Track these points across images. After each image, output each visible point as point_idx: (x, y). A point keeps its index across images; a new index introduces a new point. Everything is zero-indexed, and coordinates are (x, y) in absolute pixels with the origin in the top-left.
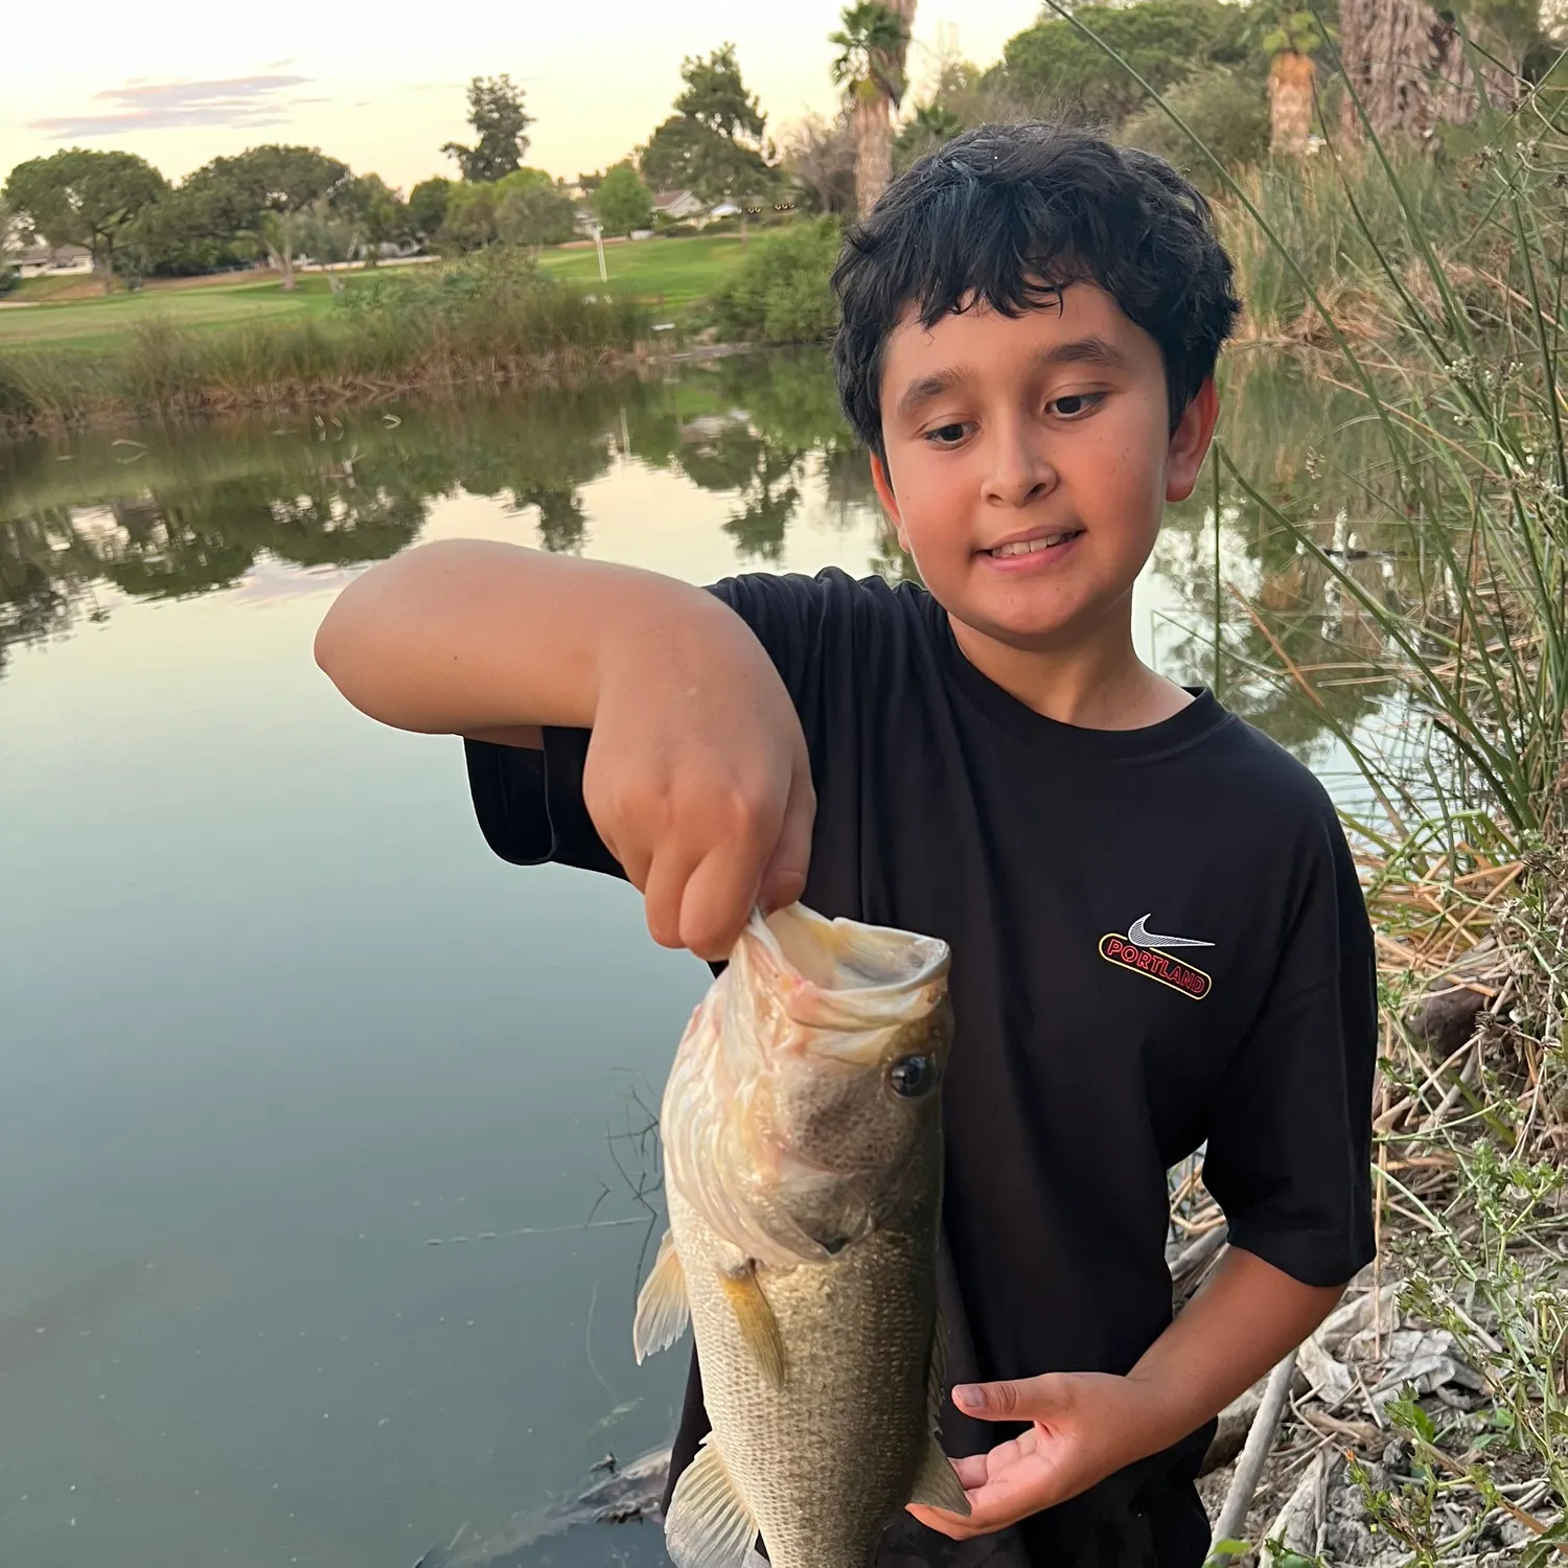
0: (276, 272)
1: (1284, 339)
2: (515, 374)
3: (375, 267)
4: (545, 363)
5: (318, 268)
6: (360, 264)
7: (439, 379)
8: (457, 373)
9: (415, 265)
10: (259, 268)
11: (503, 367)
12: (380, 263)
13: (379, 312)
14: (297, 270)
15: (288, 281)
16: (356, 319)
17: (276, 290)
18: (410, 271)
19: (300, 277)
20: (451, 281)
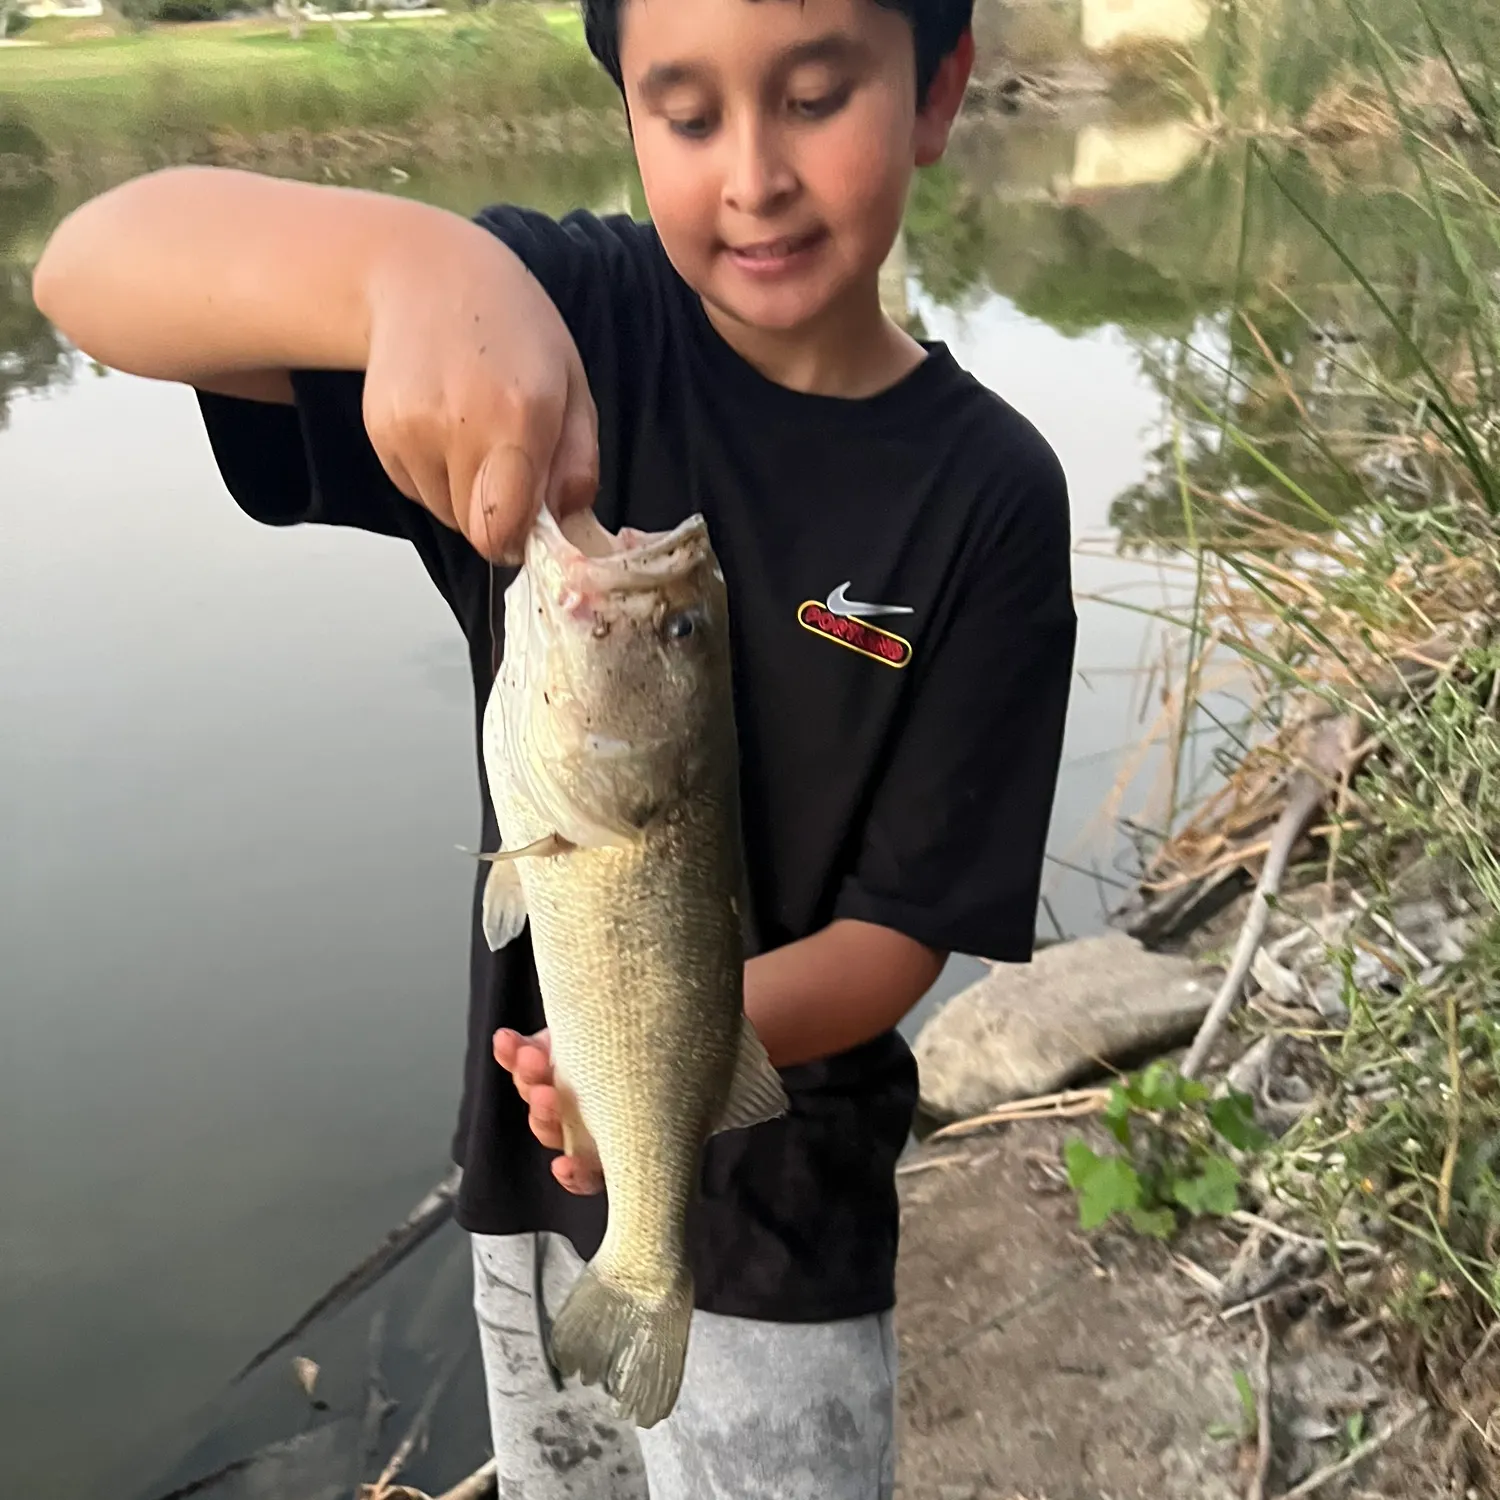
0: (285, 20)
1: (1293, 132)
2: (521, 134)
3: (384, 20)
4: (549, 125)
5: (325, 18)
6: (366, 15)
7: (444, 135)
8: (465, 131)
9: (425, 19)
10: (265, 14)
11: (509, 128)
12: (387, 15)
13: (388, 64)
14: (304, 18)
15: (294, 30)
16: (366, 70)
17: (282, 39)
18: (418, 25)
19: (306, 26)
20: (460, 35)
